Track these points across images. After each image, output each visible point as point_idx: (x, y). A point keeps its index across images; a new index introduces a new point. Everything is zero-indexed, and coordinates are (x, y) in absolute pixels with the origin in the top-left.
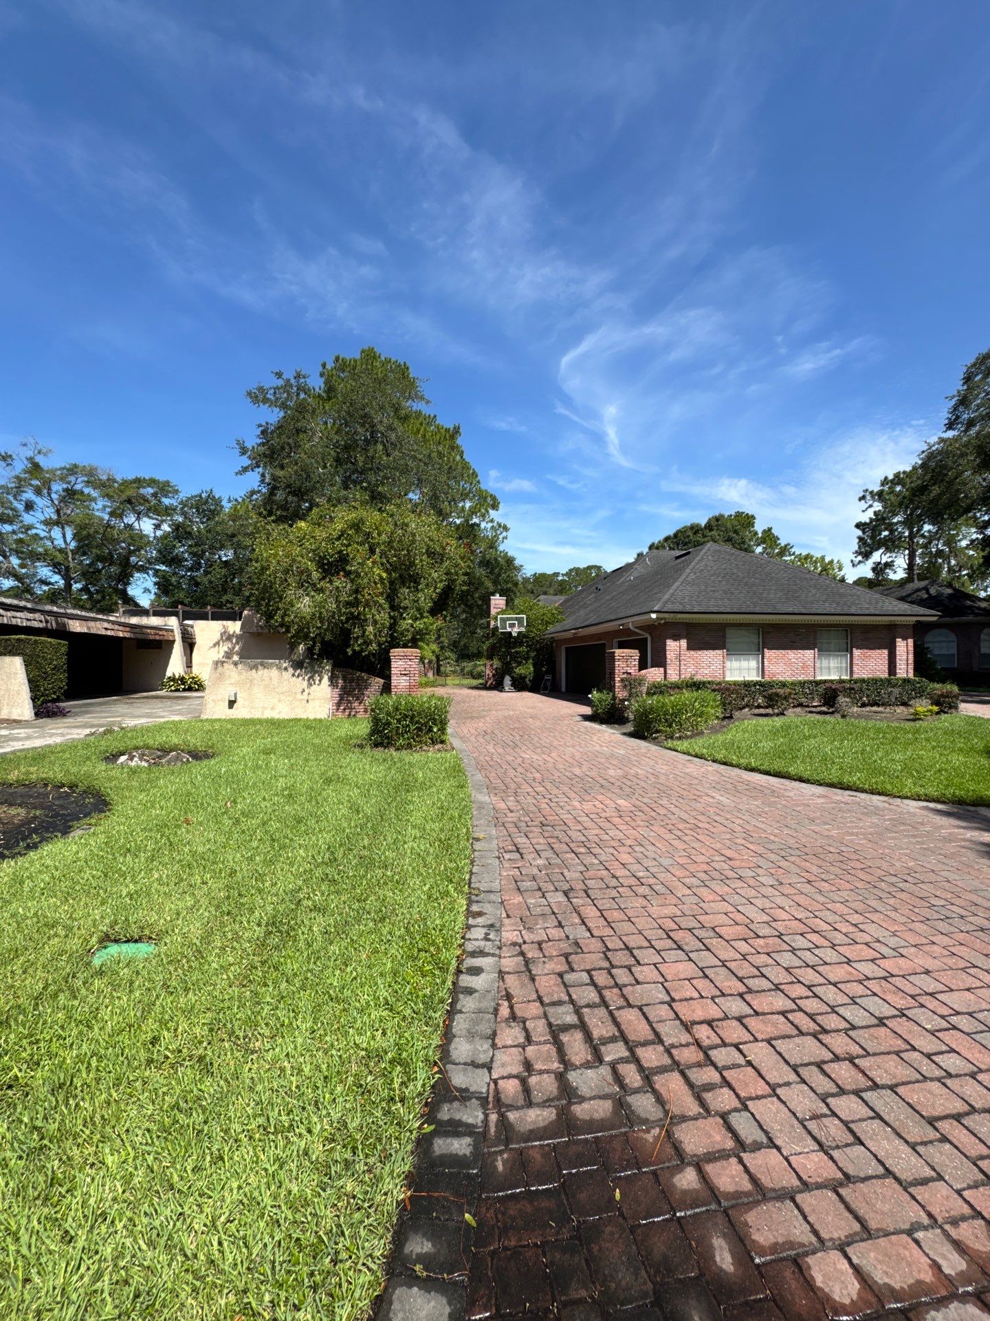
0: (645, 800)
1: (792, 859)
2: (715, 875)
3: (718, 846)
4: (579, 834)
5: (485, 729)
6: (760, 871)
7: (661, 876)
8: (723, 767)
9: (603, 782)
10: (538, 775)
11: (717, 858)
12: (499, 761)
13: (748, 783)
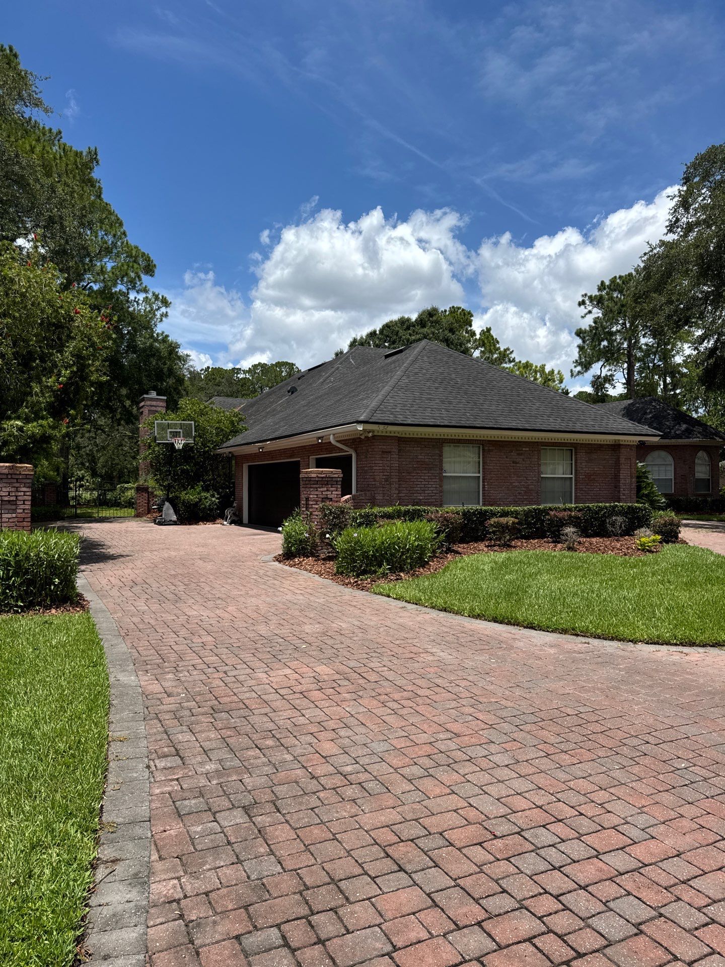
0: (352, 664)
1: (528, 727)
2: (442, 759)
3: (443, 719)
4: (265, 719)
5: (133, 576)
6: (493, 748)
7: (375, 769)
8: (442, 614)
9: (297, 642)
10: (210, 638)
11: (442, 736)
12: (152, 622)
13: (472, 633)
